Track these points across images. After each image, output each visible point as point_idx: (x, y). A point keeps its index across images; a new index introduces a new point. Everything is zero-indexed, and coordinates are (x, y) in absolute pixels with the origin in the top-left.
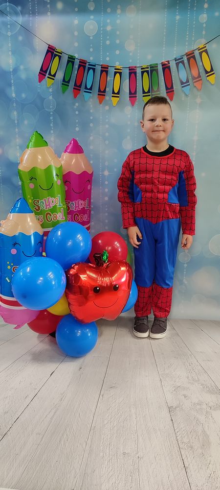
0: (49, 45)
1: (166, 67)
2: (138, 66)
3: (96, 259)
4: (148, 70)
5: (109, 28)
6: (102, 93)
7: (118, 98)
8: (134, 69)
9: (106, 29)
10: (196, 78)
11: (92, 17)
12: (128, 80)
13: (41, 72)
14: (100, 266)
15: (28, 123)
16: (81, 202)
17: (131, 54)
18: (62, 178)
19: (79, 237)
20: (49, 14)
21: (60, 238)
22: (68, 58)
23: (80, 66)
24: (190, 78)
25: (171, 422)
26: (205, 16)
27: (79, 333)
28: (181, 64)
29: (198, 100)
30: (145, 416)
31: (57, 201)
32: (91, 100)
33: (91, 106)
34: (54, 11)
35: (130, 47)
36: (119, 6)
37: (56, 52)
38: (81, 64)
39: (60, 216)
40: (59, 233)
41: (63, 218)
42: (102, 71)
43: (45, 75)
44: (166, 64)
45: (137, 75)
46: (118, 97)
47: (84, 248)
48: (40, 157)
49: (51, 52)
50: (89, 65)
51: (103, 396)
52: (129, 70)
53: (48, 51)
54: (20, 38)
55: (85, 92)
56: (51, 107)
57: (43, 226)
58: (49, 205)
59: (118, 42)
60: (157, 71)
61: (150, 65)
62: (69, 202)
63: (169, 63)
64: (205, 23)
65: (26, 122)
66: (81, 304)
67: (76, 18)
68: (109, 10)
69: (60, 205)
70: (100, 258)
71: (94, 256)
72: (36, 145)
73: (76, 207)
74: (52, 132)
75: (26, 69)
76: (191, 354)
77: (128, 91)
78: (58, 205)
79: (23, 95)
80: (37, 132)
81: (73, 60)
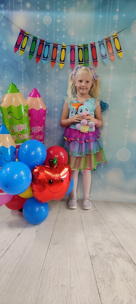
0: (21, 30)
2: (76, 45)
3: (50, 163)
4: (82, 48)
5: (58, 21)
6: (54, 60)
8: (73, 47)
9: (57, 22)
10: (111, 54)
11: (48, 13)
12: (70, 54)
13: (16, 46)
14: (52, 167)
15: (7, 77)
16: (39, 127)
17: (72, 38)
18: (28, 113)
19: (39, 149)
20: (21, 10)
21: (27, 150)
22: (33, 38)
23: (40, 43)
24: (107, 53)
25: (91, 266)
26: (117, 16)
27: (37, 209)
28: (102, 45)
29: (112, 68)
30: (75, 262)
31: (25, 126)
32: (47, 65)
33: (48, 69)
34: (25, 8)
35: (72, 33)
36: (65, 8)
37: (25, 34)
38: (41, 42)
39: (26, 136)
40: (27, 147)
41: (28, 137)
42: (54, 47)
43: (19, 48)
44: (93, 45)
45: (76, 51)
46: (64, 63)
47: (42, 156)
48: (14, 99)
49: (22, 34)
51: (50, 249)
52: (71, 47)
53: (20, 33)
54: (3, 24)
55: (43, 59)
56: (23, 68)
57: (16, 142)
58: (20, 129)
59: (64, 30)
60: (87, 48)
61: (83, 45)
62: (32, 128)
63: (95, 44)
64: (117, 20)
65: (6, 77)
66: (41, 191)
67: (39, 13)
68: (59, 10)
69: (26, 129)
70: (53, 162)
71: (49, 161)
72: (12, 92)
73: (36, 130)
74: (23, 83)
75: (7, 44)
76: (105, 222)
77: (70, 61)
78: (25, 129)
79: (5, 60)
80: (12, 83)
81: (36, 40)
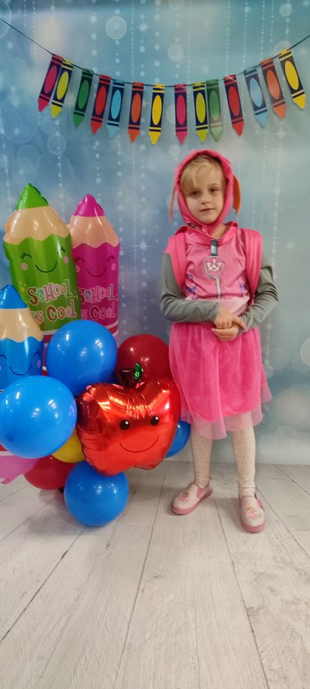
0: (53, 55)
1: (231, 85)
2: (188, 83)
3: (124, 377)
4: (204, 90)
5: (143, 27)
7: (159, 133)
8: (182, 89)
9: (139, 29)
10: (277, 101)
11: (117, 11)
12: (174, 105)
13: (42, 96)
15: (25, 172)
16: (102, 289)
17: (177, 66)
18: (71, 254)
20: (53, 7)
21: (68, 344)
22: (83, 73)
23: (100, 85)
24: (268, 100)
25: (251, 635)
26: (289, 6)
28: (253, 81)
29: (281, 134)
30: (209, 625)
31: (64, 288)
32: (119, 136)
33: (119, 145)
35: (177, 55)
37: (64, 64)
38: (102, 82)
39: (69, 311)
40: (68, 337)
41: (73, 315)
42: (134, 93)
43: (48, 101)
44: (229, 81)
45: (188, 97)
46: (159, 131)
48: (36, 223)
49: (57, 66)
50: (114, 83)
51: (143, 591)
52: (176, 90)
53: (52, 64)
54: (10, 45)
55: (109, 124)
56: (58, 148)
57: (42, 327)
58: (52, 295)
59: (157, 47)
60: (217, 90)
61: (207, 82)
62: (83, 291)
63: (235, 79)
64: (289, 16)
65: (21, 172)
66: (101, 447)
67: (94, 13)
68: (143, 1)
69: (69, 295)
71: (121, 373)
72: (30, 205)
73: (94, 297)
74: (61, 185)
75: (20, 92)
77: (174, 123)
78: (66, 294)
79: (17, 131)
80: (30, 184)
81: (90, 77)
